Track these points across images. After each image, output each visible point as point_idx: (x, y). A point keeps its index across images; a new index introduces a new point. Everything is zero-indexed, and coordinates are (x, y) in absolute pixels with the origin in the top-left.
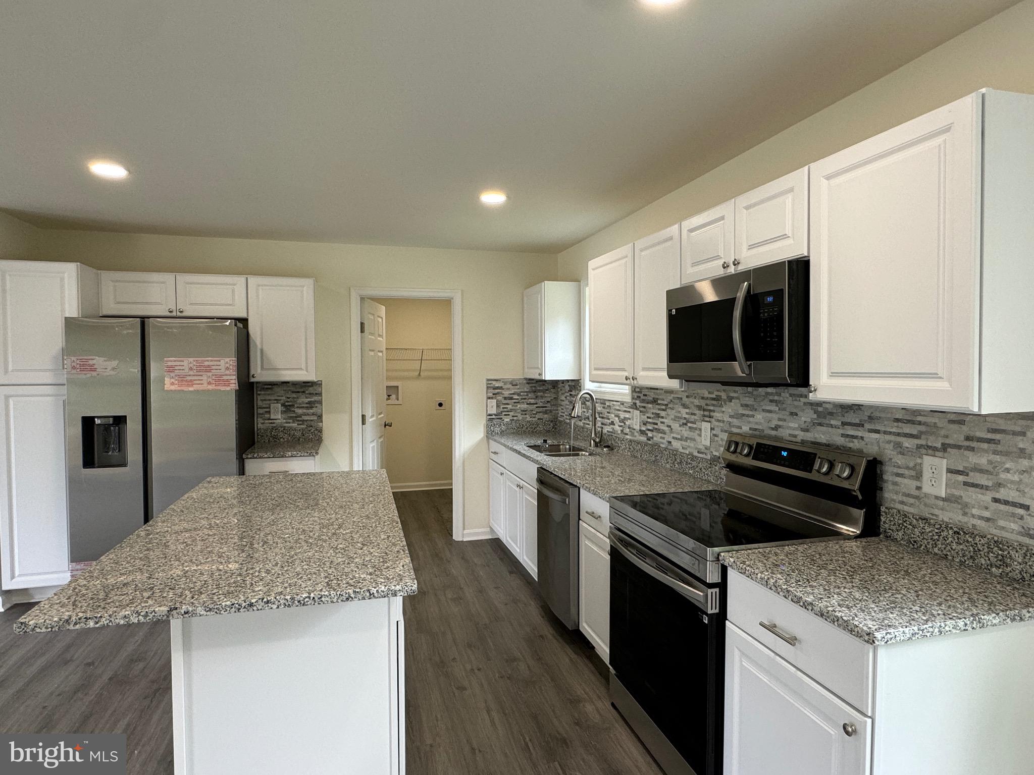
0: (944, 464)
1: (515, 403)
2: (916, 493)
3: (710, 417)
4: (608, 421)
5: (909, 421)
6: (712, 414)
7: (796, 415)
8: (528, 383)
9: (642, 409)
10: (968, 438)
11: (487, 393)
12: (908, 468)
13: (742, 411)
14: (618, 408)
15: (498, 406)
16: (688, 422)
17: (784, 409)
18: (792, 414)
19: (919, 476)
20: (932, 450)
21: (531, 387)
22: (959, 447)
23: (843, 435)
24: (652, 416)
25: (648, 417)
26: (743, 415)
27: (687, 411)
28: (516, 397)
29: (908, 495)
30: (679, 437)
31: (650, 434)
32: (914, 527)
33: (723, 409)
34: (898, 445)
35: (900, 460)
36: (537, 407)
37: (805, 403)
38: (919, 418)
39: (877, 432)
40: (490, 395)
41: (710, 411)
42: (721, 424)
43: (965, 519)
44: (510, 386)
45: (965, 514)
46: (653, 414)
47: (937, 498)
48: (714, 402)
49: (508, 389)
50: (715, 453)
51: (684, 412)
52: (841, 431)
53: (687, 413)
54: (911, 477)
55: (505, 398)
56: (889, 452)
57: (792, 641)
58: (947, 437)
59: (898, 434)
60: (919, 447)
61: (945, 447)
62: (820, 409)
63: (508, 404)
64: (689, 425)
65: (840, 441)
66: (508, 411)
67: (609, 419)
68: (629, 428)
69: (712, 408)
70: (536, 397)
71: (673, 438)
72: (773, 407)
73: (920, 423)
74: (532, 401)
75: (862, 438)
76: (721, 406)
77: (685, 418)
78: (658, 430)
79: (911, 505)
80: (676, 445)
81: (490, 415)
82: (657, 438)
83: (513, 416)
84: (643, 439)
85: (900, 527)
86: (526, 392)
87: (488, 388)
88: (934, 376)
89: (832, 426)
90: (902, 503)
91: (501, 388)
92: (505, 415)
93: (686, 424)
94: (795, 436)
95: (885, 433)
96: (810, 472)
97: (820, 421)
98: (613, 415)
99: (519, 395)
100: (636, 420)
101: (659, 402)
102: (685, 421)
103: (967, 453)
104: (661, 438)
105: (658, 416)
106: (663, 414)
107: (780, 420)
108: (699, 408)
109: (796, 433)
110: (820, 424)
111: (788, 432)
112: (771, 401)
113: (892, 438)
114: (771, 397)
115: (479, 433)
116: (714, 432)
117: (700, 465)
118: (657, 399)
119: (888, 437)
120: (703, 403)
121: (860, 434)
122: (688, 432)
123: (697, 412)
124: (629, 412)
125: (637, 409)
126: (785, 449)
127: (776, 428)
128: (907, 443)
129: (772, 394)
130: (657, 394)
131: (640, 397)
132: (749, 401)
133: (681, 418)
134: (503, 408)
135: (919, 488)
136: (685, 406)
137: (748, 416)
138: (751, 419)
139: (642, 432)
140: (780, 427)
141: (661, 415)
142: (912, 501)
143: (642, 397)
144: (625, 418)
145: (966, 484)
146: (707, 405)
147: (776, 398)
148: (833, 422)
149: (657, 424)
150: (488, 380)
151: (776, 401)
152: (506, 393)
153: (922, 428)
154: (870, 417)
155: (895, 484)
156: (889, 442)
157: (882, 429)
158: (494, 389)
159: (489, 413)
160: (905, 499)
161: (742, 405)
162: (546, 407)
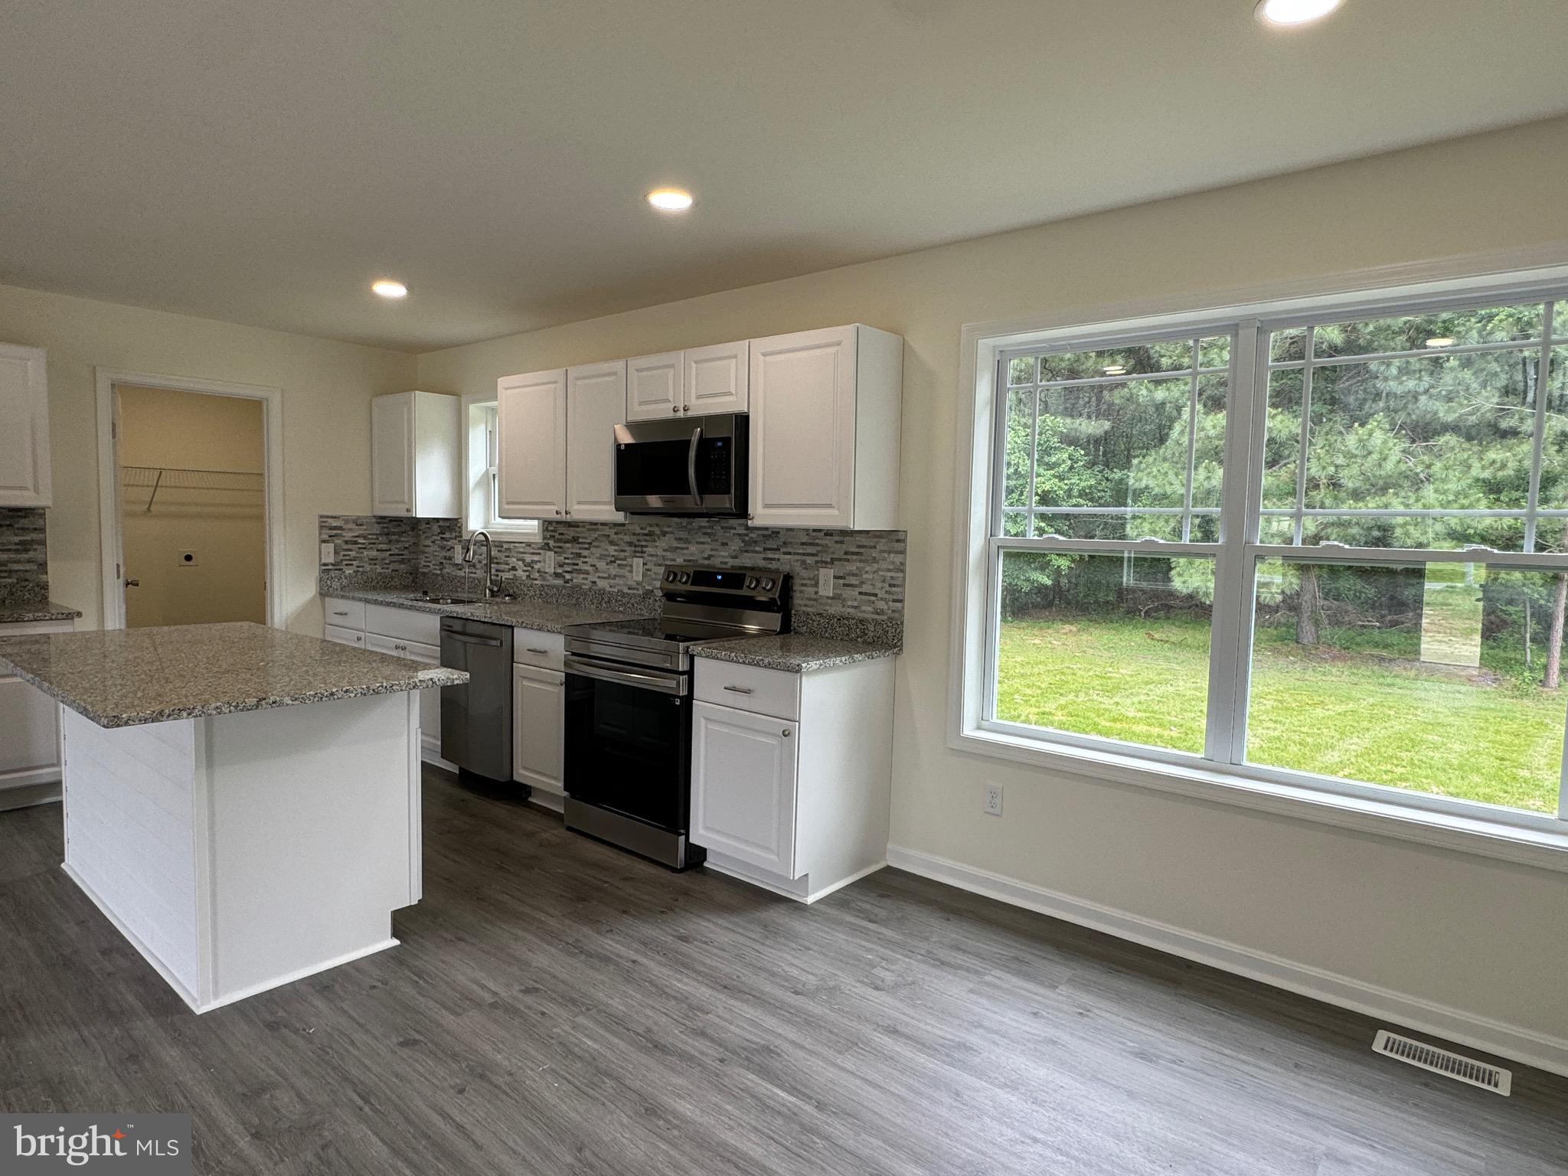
0: (832, 572)
1: (360, 548)
2: (814, 597)
3: (642, 552)
4: (507, 567)
5: (811, 544)
6: (644, 549)
7: (727, 544)
8: (378, 523)
9: (556, 550)
10: (846, 553)
11: (320, 534)
12: (809, 579)
13: (675, 544)
14: (522, 550)
15: (336, 552)
16: (617, 559)
17: (716, 541)
18: (724, 544)
19: (816, 585)
20: (825, 564)
21: (383, 528)
22: (840, 560)
23: (764, 559)
24: (572, 556)
25: (565, 558)
26: (678, 548)
27: (616, 548)
28: (361, 541)
29: (809, 599)
30: (606, 575)
31: (568, 576)
32: (814, 621)
33: (657, 544)
34: (803, 562)
35: (804, 573)
36: (390, 555)
37: (734, 534)
38: (817, 541)
39: (790, 553)
40: (325, 537)
41: (642, 546)
42: (655, 559)
43: (844, 610)
44: (353, 526)
45: (843, 606)
46: (572, 553)
47: (828, 597)
48: (648, 538)
49: (351, 530)
50: (647, 588)
51: (612, 550)
52: (762, 556)
53: (615, 550)
54: (812, 586)
55: (347, 542)
56: (798, 568)
57: (748, 692)
58: (833, 553)
59: (804, 554)
60: (817, 562)
61: (833, 560)
62: (747, 538)
63: (350, 550)
64: (618, 562)
65: (762, 563)
66: (350, 560)
67: (508, 564)
68: (539, 572)
69: (644, 543)
70: (390, 541)
71: (599, 577)
72: (707, 539)
73: (817, 545)
74: (384, 547)
75: (779, 559)
76: (654, 541)
77: (613, 556)
78: (579, 571)
79: (812, 606)
80: (601, 584)
81: (325, 565)
82: (578, 579)
83: (358, 567)
84: (559, 582)
85: (805, 623)
86: (376, 534)
87: (321, 527)
88: (829, 506)
89: (756, 552)
90: (806, 606)
91: (340, 528)
92: (347, 565)
93: (614, 562)
94: (726, 563)
95: (795, 554)
96: (742, 589)
97: (747, 548)
98: (515, 560)
99: (365, 538)
100: (549, 562)
101: (580, 540)
102: (613, 559)
103: (845, 563)
104: (583, 579)
105: (579, 555)
106: (585, 553)
107: (712, 550)
108: (630, 544)
109: (727, 560)
110: (746, 551)
111: (720, 560)
112: (704, 534)
113: (799, 557)
114: (704, 530)
115: (309, 590)
116: (647, 567)
117: (632, 601)
118: (579, 537)
119: (796, 557)
120: (634, 539)
121: (777, 556)
122: (617, 570)
123: (628, 548)
124: (540, 554)
125: (550, 549)
126: (719, 574)
127: (709, 558)
128: (810, 560)
129: (705, 527)
130: (577, 532)
131: (554, 536)
132: (683, 535)
133: (609, 556)
134: (344, 555)
135: (816, 593)
136: (612, 543)
137: (682, 549)
138: (685, 551)
139: (557, 575)
140: (712, 556)
141: (584, 554)
142: (812, 602)
143: (557, 536)
144: (533, 561)
145: (844, 585)
146: (638, 540)
147: (709, 531)
148: (757, 549)
149: (577, 564)
150: (322, 517)
151: (708, 534)
152: (348, 535)
153: (819, 548)
154: (784, 543)
155: (801, 592)
156: (798, 560)
157: (792, 551)
158: (330, 529)
159: (323, 561)
160: (808, 602)
161: (676, 539)
162: (402, 555)
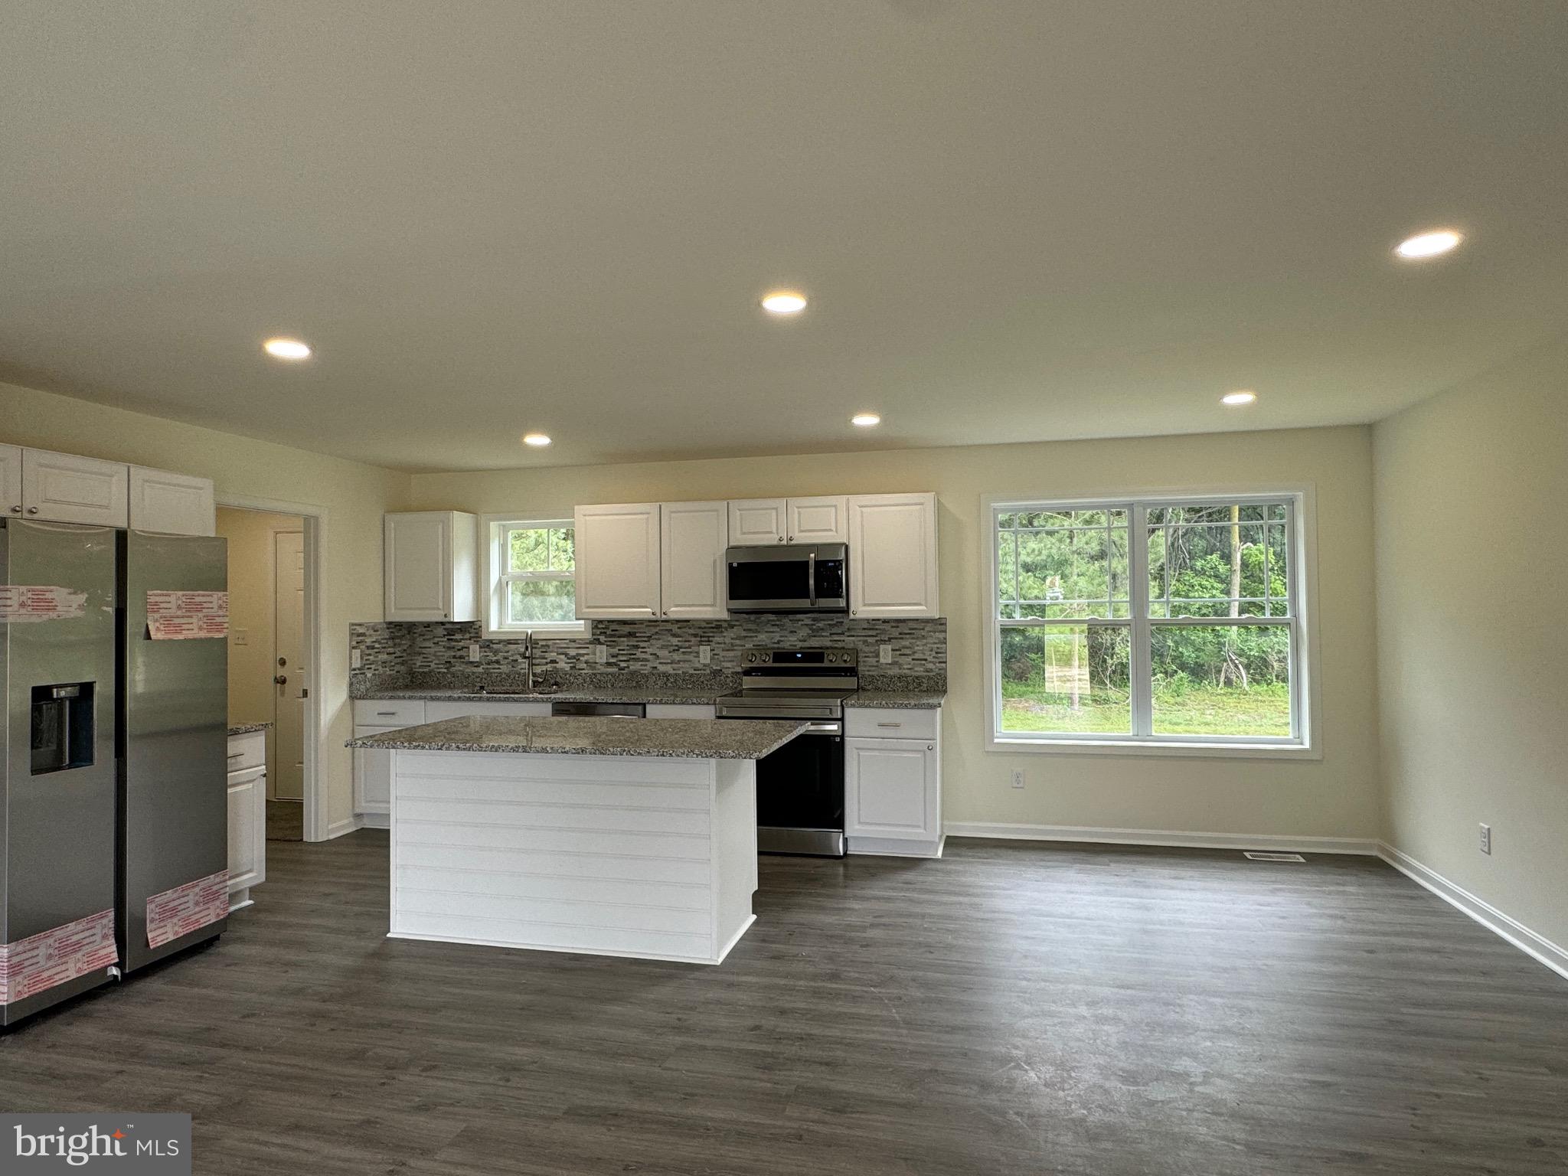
0: (889, 647)
1: (376, 653)
2: (876, 664)
3: (709, 641)
4: (545, 661)
5: (870, 629)
6: (711, 639)
7: (796, 632)
8: (388, 628)
9: (608, 643)
10: (900, 634)
11: (351, 641)
12: (871, 652)
13: (744, 634)
14: (565, 646)
15: (362, 658)
16: (681, 648)
17: (786, 630)
18: (791, 632)
19: (878, 656)
20: (884, 642)
21: (392, 632)
22: (896, 638)
23: (831, 641)
24: (628, 648)
25: (619, 650)
26: (747, 637)
27: (680, 639)
28: (377, 646)
29: (873, 666)
30: (669, 661)
31: (623, 665)
32: (878, 680)
33: (725, 634)
34: (866, 641)
35: (866, 649)
36: (395, 657)
37: (802, 625)
38: (877, 627)
39: (853, 636)
40: (354, 643)
41: (709, 637)
42: (723, 646)
43: (900, 671)
44: (372, 632)
45: (900, 669)
46: (628, 646)
47: (887, 664)
48: (715, 630)
49: (370, 635)
50: (714, 668)
51: (675, 641)
52: (830, 639)
53: (679, 641)
54: (873, 657)
55: (368, 647)
56: (860, 645)
57: (897, 725)
58: (890, 634)
59: (866, 636)
60: (877, 641)
61: (890, 639)
62: (814, 627)
63: (370, 655)
64: (681, 650)
65: (829, 644)
66: (370, 664)
67: (546, 659)
68: (586, 663)
69: (711, 634)
70: (395, 645)
71: (660, 663)
72: (776, 629)
73: (877, 629)
74: (391, 650)
75: (844, 641)
76: (722, 632)
77: (676, 646)
78: (638, 660)
79: (874, 671)
80: (662, 668)
81: (354, 670)
82: (635, 666)
83: (375, 670)
84: (615, 670)
85: (870, 683)
86: (386, 639)
87: (352, 634)
88: (920, 604)
89: (823, 636)
90: (868, 671)
91: (363, 635)
92: (368, 668)
93: (678, 650)
94: (795, 646)
95: (858, 636)
96: (823, 662)
97: (814, 634)
98: (555, 654)
99: (380, 643)
100: (601, 654)
101: (637, 635)
102: (676, 648)
103: (900, 641)
104: (642, 665)
105: (637, 647)
106: (642, 644)
107: (781, 636)
108: (695, 636)
109: (796, 643)
110: (814, 636)
111: (789, 643)
112: (773, 625)
113: (862, 638)
114: (773, 623)
115: (343, 695)
116: (714, 652)
117: (702, 679)
118: (636, 633)
119: (859, 638)
120: (700, 632)
121: (842, 639)
122: (681, 656)
123: (693, 639)
124: (588, 648)
125: (600, 643)
126: (799, 653)
127: (778, 642)
128: (870, 640)
129: (773, 621)
130: (634, 628)
131: (605, 633)
132: (753, 627)
133: (672, 646)
134: (366, 660)
135: (878, 661)
136: (675, 635)
137: (751, 637)
138: (755, 639)
139: (609, 664)
140: (782, 641)
141: (641, 646)
142: (873, 668)
143: (609, 632)
144: (578, 654)
145: (900, 655)
146: (704, 632)
147: (778, 623)
148: (823, 634)
149: (635, 654)
150: (353, 625)
151: (778, 625)
152: (369, 641)
153: (878, 632)
154: (848, 629)
155: (864, 662)
156: (860, 641)
157: (855, 634)
158: (357, 636)
159: (353, 667)
160: (870, 668)
161: (744, 630)
162: (402, 657)
